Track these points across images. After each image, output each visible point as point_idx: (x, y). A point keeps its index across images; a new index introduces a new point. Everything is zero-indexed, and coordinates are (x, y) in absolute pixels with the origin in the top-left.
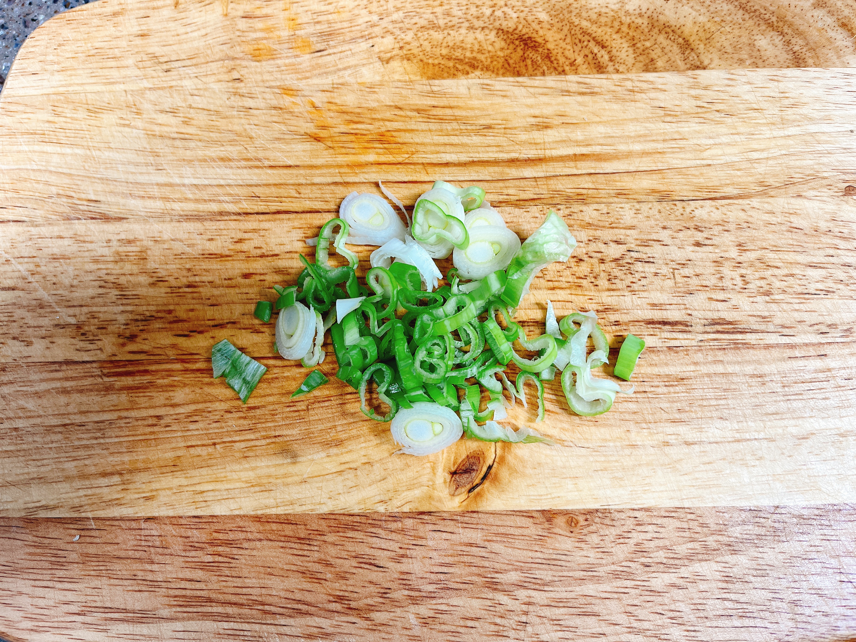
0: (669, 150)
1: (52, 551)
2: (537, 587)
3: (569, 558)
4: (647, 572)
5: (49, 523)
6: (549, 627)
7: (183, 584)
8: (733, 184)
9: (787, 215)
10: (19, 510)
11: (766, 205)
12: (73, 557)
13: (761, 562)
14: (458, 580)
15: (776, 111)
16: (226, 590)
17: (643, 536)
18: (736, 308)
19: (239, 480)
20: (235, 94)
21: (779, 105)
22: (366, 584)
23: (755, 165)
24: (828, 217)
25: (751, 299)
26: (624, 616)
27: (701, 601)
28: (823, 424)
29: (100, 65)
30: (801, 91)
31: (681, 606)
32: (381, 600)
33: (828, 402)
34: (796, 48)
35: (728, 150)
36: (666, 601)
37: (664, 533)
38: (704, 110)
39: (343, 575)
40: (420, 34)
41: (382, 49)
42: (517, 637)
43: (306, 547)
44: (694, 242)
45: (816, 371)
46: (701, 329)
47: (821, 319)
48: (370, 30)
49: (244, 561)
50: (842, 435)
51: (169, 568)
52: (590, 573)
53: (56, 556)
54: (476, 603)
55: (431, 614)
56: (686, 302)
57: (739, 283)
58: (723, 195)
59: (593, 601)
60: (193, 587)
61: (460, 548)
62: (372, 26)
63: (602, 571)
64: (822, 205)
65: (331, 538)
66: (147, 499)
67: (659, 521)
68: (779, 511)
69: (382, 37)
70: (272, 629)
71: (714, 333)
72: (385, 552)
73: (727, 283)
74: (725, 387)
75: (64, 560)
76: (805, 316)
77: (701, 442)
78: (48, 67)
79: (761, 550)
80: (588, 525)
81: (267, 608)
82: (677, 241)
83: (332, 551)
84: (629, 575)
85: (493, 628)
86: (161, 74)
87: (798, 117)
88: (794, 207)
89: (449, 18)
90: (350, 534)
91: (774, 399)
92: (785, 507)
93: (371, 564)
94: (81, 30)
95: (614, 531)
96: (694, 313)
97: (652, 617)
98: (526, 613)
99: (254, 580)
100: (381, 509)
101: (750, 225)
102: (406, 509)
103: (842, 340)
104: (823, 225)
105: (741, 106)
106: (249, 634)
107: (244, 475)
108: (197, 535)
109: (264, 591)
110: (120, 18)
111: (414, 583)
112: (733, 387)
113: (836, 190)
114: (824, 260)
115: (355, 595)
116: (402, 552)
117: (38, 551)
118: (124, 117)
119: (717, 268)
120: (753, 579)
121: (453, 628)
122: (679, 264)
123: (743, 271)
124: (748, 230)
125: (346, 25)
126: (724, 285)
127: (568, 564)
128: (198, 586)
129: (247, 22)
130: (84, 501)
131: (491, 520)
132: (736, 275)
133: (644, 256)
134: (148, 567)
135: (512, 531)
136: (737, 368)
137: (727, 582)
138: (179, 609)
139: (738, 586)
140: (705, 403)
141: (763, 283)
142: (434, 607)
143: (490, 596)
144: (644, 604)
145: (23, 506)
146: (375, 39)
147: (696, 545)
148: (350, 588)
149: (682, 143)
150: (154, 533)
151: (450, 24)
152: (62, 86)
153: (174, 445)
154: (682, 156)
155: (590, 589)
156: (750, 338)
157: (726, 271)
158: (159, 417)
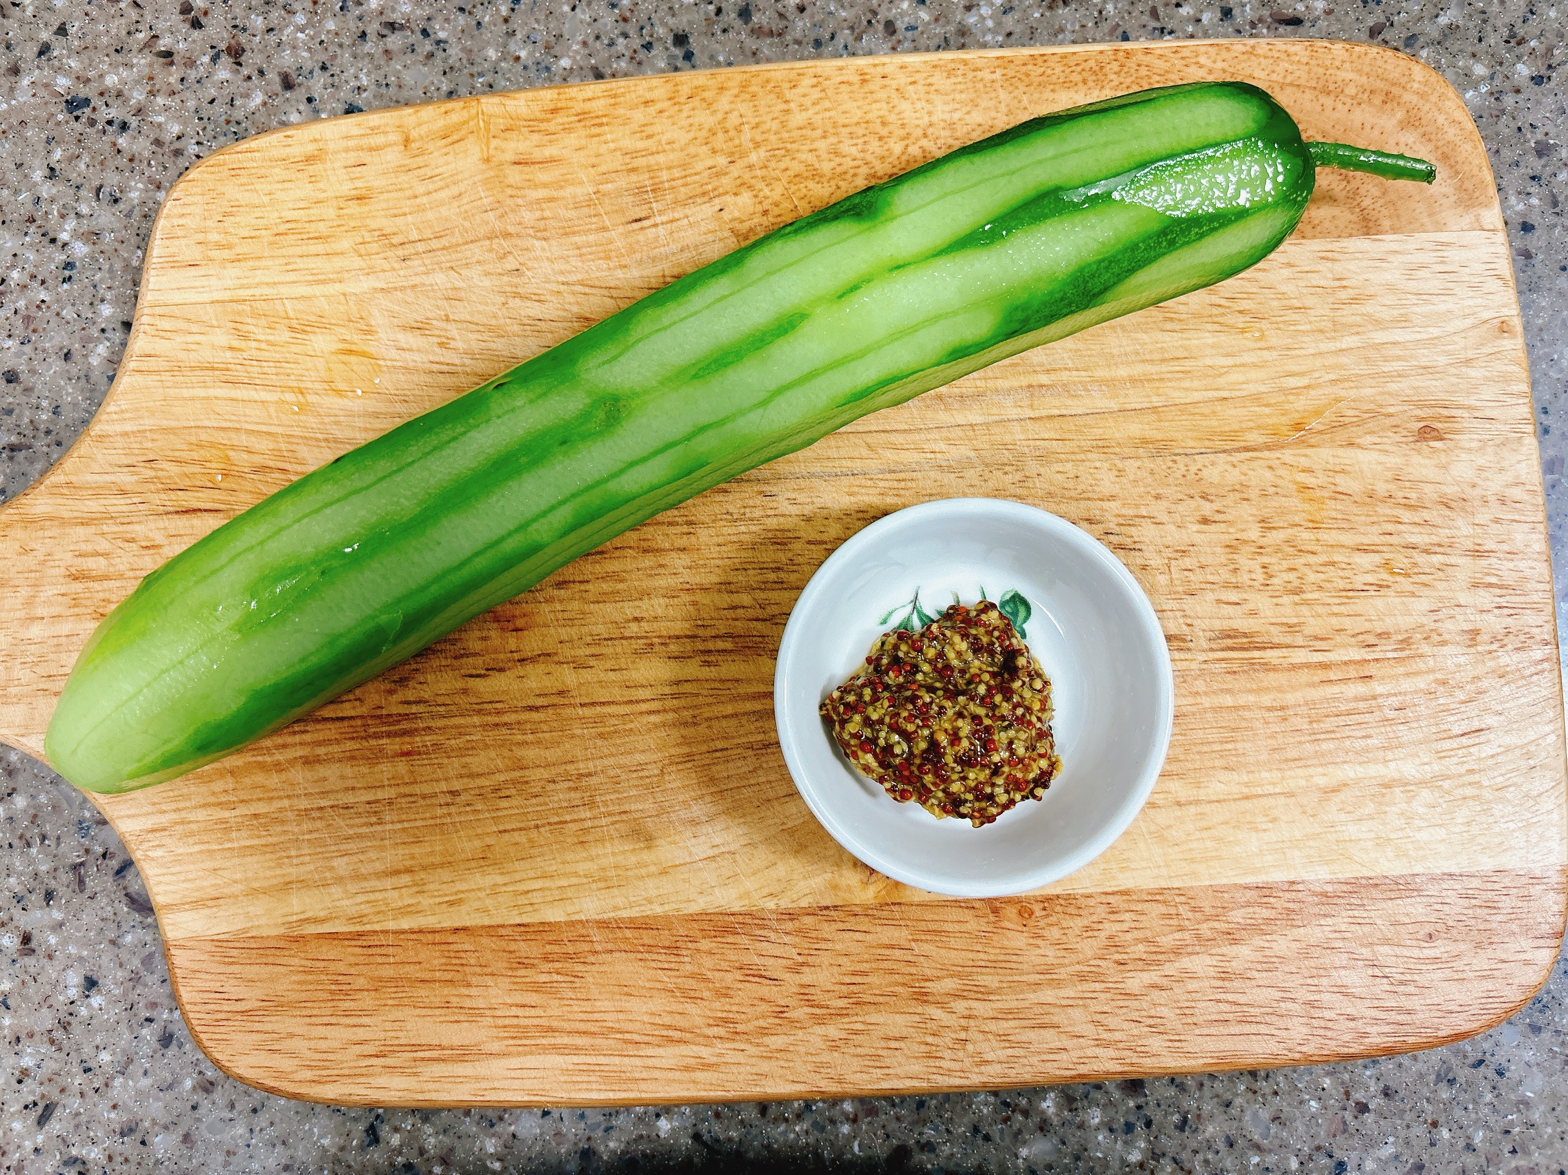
0: (1169, 376)
1: (329, 977)
2: (980, 996)
3: (1020, 959)
4: (1121, 971)
5: (322, 941)
6: (995, 1044)
7: (515, 1011)
8: (1259, 427)
9: (1331, 474)
10: (276, 925)
11: (1303, 459)
12: (361, 982)
13: (1268, 953)
14: (877, 992)
15: (1327, 312)
16: (571, 1016)
17: (1118, 927)
18: (1253, 613)
19: (576, 874)
20: (517, 295)
21: (1331, 300)
22: (756, 1002)
23: (1291, 398)
24: (1389, 475)
25: (1275, 600)
26: (1091, 1026)
27: (1189, 1004)
28: (1360, 771)
29: (299, 251)
30: (1366, 276)
31: (1164, 1011)
32: (777, 1021)
33: (1369, 741)
34: (1366, 202)
35: (1254, 374)
36: (1145, 1005)
37: (1145, 921)
38: (1221, 310)
39: (724, 991)
40: (794, 188)
41: (737, 214)
42: (955, 1057)
43: (673, 959)
44: (1199, 518)
45: (1356, 699)
46: (1205, 644)
47: (1367, 626)
48: (716, 183)
49: (591, 980)
50: (1387, 786)
51: (492, 991)
52: (1048, 976)
53: (336, 983)
54: (900, 1019)
55: (843, 1035)
56: (1185, 607)
57: (1259, 576)
58: (1243, 444)
59: (1052, 1010)
60: (527, 1014)
61: (879, 951)
62: (718, 175)
63: (1063, 973)
64: (1383, 458)
65: (705, 944)
66: (451, 904)
67: (1139, 907)
68: (1295, 887)
69: (736, 194)
70: (638, 1062)
71: (1223, 650)
72: (779, 960)
73: (1244, 578)
74: (1233, 725)
75: (348, 987)
76: (1347, 623)
77: (1198, 802)
78: (214, 254)
79: (1268, 937)
80: (1047, 916)
81: (627, 1036)
82: (1177, 517)
83: (708, 962)
84: (1098, 977)
85: (924, 1048)
86: (396, 266)
87: (1358, 318)
88: (1343, 461)
89: (838, 160)
90: (731, 939)
91: (1298, 739)
92: (1303, 882)
93: (761, 976)
94: (258, 187)
95: (1080, 922)
96: (1195, 623)
97: (1126, 1026)
98: (966, 1029)
99: (606, 1003)
100: (771, 904)
101: (1279, 490)
102: (804, 903)
103: (1395, 655)
104: (1382, 488)
105: (1275, 303)
106: (607, 1068)
107: (582, 867)
108: (523, 948)
109: (621, 1016)
110: (317, 168)
111: (819, 997)
112: (1244, 724)
113: (1406, 433)
114: (1377, 540)
115: (743, 1016)
116: (800, 959)
117: (310, 978)
118: (348, 338)
119: (1231, 556)
120: (1256, 974)
121: (873, 1051)
122: (1177, 551)
123: (1266, 560)
124: (1276, 498)
125: (677, 173)
126: (1240, 580)
127: (1019, 966)
128: (533, 1012)
129: (521, 172)
130: (366, 909)
131: (918, 913)
132: (1255, 565)
133: (1129, 541)
134: (464, 991)
135: (947, 927)
136: (1251, 698)
137: (1223, 979)
138: (511, 1042)
139: (1237, 984)
140: (1205, 749)
141: (1292, 576)
142: (847, 1026)
143: (920, 1010)
144: (1116, 1010)
145: (280, 921)
146: (724, 198)
147: (1186, 935)
148: (734, 1008)
149: (1188, 365)
150: (466, 947)
151: (839, 170)
152: (242, 287)
153: (479, 831)
154: (1187, 384)
155: (1048, 995)
156: (1271, 655)
157: (1243, 560)
158: (454, 793)
